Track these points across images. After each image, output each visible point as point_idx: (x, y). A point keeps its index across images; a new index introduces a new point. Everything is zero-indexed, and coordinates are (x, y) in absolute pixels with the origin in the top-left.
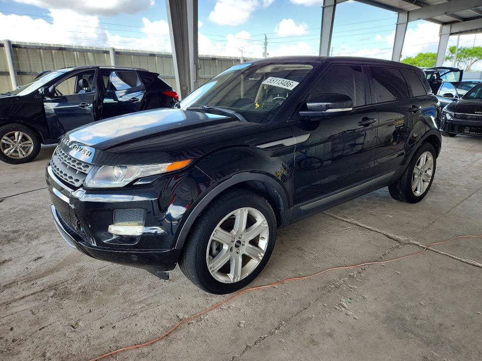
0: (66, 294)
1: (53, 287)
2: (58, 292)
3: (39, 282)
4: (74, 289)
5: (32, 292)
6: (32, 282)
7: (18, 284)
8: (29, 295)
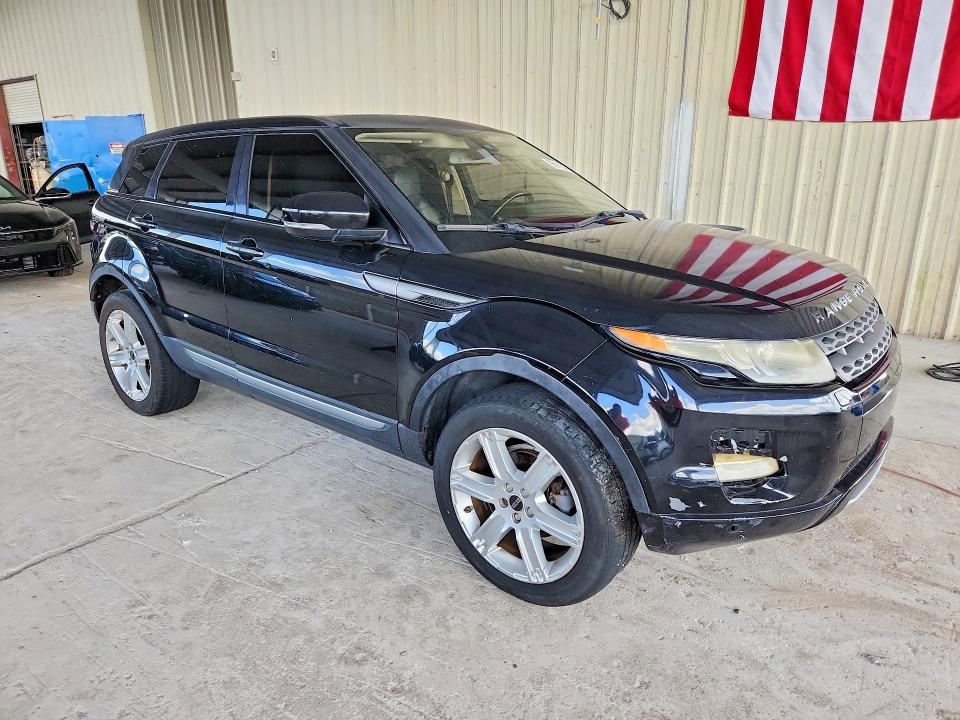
0: (886, 548)
1: (893, 572)
2: (894, 559)
3: (910, 599)
4: (866, 547)
5: (936, 590)
6: (925, 608)
7: (954, 625)
8: (942, 587)
